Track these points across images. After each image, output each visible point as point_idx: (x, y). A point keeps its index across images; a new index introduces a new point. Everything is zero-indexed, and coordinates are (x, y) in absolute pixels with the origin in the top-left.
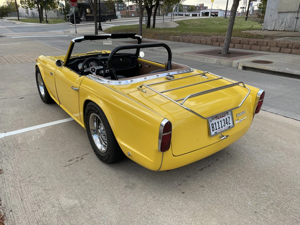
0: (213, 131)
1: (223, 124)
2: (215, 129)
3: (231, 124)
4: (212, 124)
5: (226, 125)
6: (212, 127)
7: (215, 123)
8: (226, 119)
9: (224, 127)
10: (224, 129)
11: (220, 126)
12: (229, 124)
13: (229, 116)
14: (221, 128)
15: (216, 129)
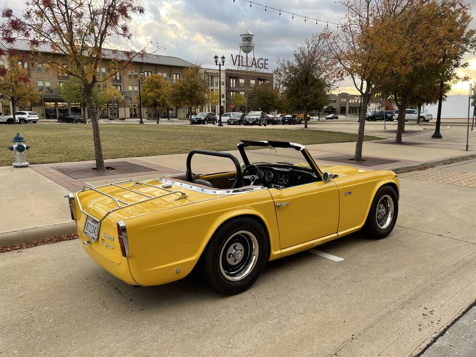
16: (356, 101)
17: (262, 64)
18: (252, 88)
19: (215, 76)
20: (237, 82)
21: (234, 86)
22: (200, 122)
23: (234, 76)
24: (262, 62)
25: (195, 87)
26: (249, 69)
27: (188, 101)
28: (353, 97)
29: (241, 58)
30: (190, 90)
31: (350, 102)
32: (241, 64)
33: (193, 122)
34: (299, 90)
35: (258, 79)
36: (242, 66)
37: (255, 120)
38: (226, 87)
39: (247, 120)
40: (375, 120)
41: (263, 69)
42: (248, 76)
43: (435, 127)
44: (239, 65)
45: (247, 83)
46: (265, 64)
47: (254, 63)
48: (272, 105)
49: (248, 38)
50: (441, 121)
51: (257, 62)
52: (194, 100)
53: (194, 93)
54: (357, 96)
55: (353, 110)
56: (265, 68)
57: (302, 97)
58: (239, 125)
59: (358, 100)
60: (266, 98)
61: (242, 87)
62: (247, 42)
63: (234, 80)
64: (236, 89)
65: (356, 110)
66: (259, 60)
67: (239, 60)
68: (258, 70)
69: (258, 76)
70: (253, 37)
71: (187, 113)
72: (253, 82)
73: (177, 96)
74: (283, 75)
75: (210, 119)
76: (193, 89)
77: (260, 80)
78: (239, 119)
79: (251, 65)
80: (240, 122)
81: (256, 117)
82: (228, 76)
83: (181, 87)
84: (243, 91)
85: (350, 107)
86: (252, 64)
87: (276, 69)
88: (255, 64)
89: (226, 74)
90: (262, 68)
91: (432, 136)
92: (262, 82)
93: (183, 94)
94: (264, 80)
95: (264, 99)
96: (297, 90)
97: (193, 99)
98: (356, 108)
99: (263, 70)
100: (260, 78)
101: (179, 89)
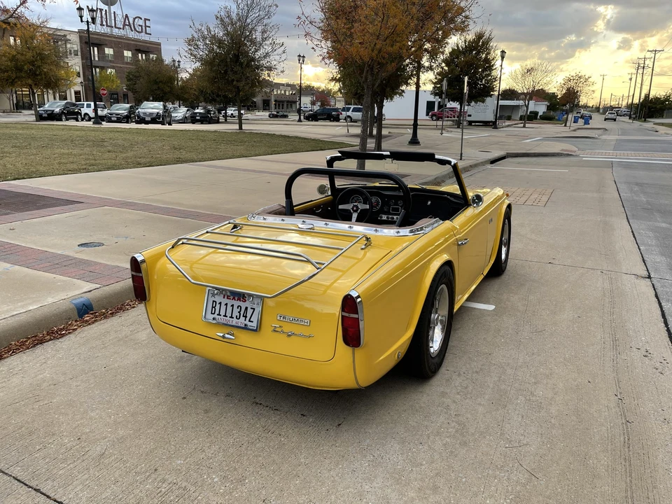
0: (212, 313)
1: (236, 313)
2: (217, 312)
3: (254, 324)
4: (214, 301)
5: (242, 319)
6: (213, 307)
7: (220, 303)
8: (246, 308)
9: (235, 320)
10: (234, 324)
11: (229, 314)
12: (250, 321)
13: (254, 306)
14: (228, 318)
15: (219, 315)
16: (283, 92)
17: (141, 26)
18: (127, 63)
19: (60, 40)
20: (101, 52)
21: (97, 59)
22: (52, 116)
23: (96, 42)
24: (141, 22)
25: (42, 57)
26: (115, 31)
27: (30, 81)
28: (278, 86)
29: (104, 13)
30: (32, 63)
31: (275, 93)
32: (104, 23)
33: (40, 118)
34: (229, 72)
35: (136, 50)
36: (107, 25)
37: (154, 116)
38: (82, 59)
39: (142, 115)
40: (317, 120)
41: (143, 34)
42: (120, 44)
43: (410, 131)
44: (102, 25)
45: (118, 55)
46: (146, 26)
47: (128, 23)
48: (170, 92)
50: (419, 122)
51: (131, 22)
52: (42, 79)
53: (39, 67)
54: (283, 85)
55: (279, 105)
56: (146, 33)
57: (235, 83)
58: (127, 122)
59: (285, 91)
60: (161, 82)
61: (111, 61)
63: (96, 49)
64: (101, 64)
65: (283, 105)
66: (134, 19)
67: (102, 17)
68: (132, 35)
69: (136, 46)
71: (15, 102)
72: (128, 54)
73: (7, 71)
74: (201, 47)
75: (71, 113)
76: (36, 61)
77: (139, 51)
78: (125, 113)
79: (122, 27)
80: (127, 119)
81: (157, 111)
82: (84, 41)
83: (14, 56)
84: (113, 67)
85: (275, 101)
86: (125, 25)
87: (190, 37)
88: (129, 25)
89: (81, 38)
90: (142, 32)
91: (409, 142)
92: (144, 55)
93: (19, 69)
94: (146, 52)
95: (156, 82)
96: (226, 72)
97: (39, 77)
98: (283, 102)
99: (143, 37)
100: (141, 48)
101: (11, 61)
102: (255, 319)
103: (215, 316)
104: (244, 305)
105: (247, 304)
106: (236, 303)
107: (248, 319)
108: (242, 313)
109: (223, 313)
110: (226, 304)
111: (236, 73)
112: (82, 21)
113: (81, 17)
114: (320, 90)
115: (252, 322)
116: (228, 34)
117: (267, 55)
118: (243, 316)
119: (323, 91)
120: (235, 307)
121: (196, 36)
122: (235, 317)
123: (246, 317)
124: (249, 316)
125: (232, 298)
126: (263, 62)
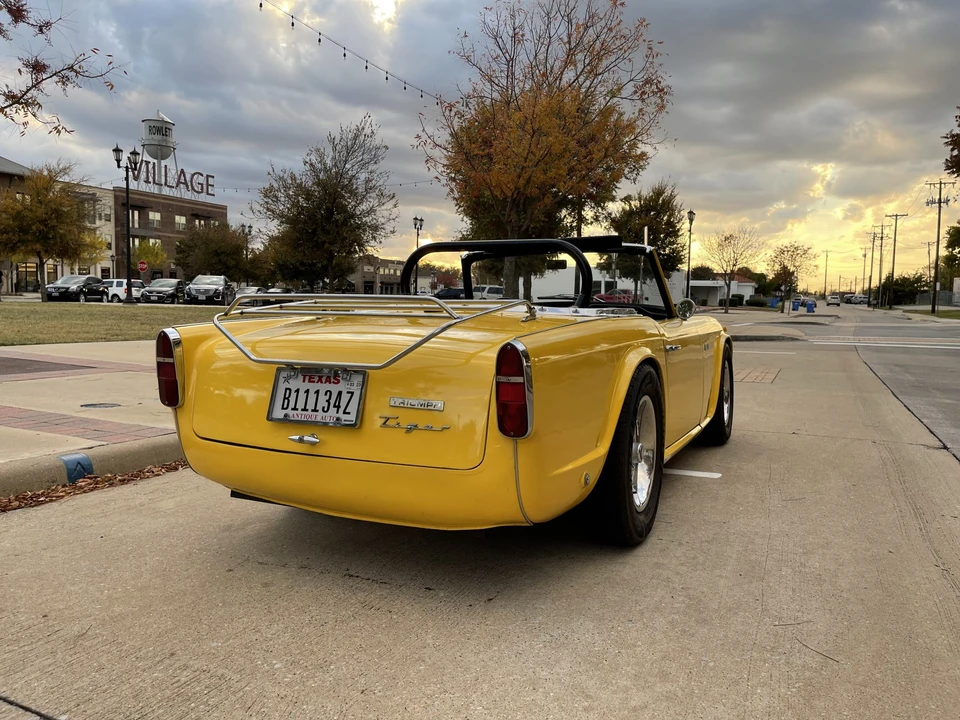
0: (283, 408)
1: (322, 402)
2: (292, 405)
3: (352, 417)
4: (286, 389)
5: (333, 410)
6: (285, 398)
7: (297, 391)
8: (340, 393)
9: (320, 414)
10: (319, 419)
11: (310, 406)
12: (345, 413)
13: (352, 389)
14: (310, 412)
15: (295, 409)
16: (392, 272)
17: (202, 185)
18: (179, 232)
19: (87, 200)
20: (143, 217)
21: (136, 226)
22: (66, 296)
23: (137, 203)
24: (202, 180)
25: (58, 214)
26: (166, 191)
27: (38, 247)
28: (386, 263)
29: (151, 166)
30: (43, 222)
31: (382, 273)
32: (151, 180)
33: (49, 298)
34: (319, 231)
35: (193, 215)
36: (154, 182)
37: (211, 293)
38: (116, 226)
39: (194, 293)
41: (203, 195)
42: (170, 207)
44: (147, 182)
45: (167, 222)
46: (208, 185)
47: (182, 180)
48: (236, 266)
49: (161, 129)
51: (188, 179)
52: (55, 244)
53: (53, 227)
54: (393, 262)
55: (387, 289)
56: (208, 194)
57: (326, 245)
58: (173, 302)
59: (395, 271)
60: (223, 253)
61: (156, 229)
62: (158, 137)
63: (136, 213)
64: (142, 233)
65: (392, 289)
66: (193, 175)
67: (147, 172)
68: (188, 195)
69: (193, 209)
70: (173, 128)
71: (15, 281)
72: (181, 220)
73: (7, 233)
74: (282, 199)
75: (93, 292)
76: (50, 219)
77: (197, 216)
78: (170, 290)
79: (174, 185)
80: (172, 298)
81: (215, 287)
82: (120, 202)
83: (19, 213)
84: (159, 237)
85: (382, 282)
86: (179, 183)
87: (267, 186)
88: (185, 183)
89: (116, 198)
90: (202, 192)
92: (202, 222)
93: (24, 230)
94: (207, 218)
95: (217, 253)
96: (314, 232)
97: (52, 242)
98: (392, 284)
99: (203, 198)
100: (196, 212)
101: (14, 218)
102: (353, 408)
103: (289, 411)
104: (335, 389)
105: (342, 386)
106: (323, 387)
107: (341, 410)
108: (332, 402)
109: (300, 405)
110: (307, 391)
111: (327, 232)
112: (119, 166)
113: (118, 161)
114: (444, 270)
115: (349, 413)
116: (319, 183)
117: (371, 211)
118: (335, 406)
119: (447, 271)
120: (322, 393)
121: (276, 185)
122: (321, 410)
123: (339, 407)
124: (343, 405)
125: (316, 379)
126: (367, 219)
